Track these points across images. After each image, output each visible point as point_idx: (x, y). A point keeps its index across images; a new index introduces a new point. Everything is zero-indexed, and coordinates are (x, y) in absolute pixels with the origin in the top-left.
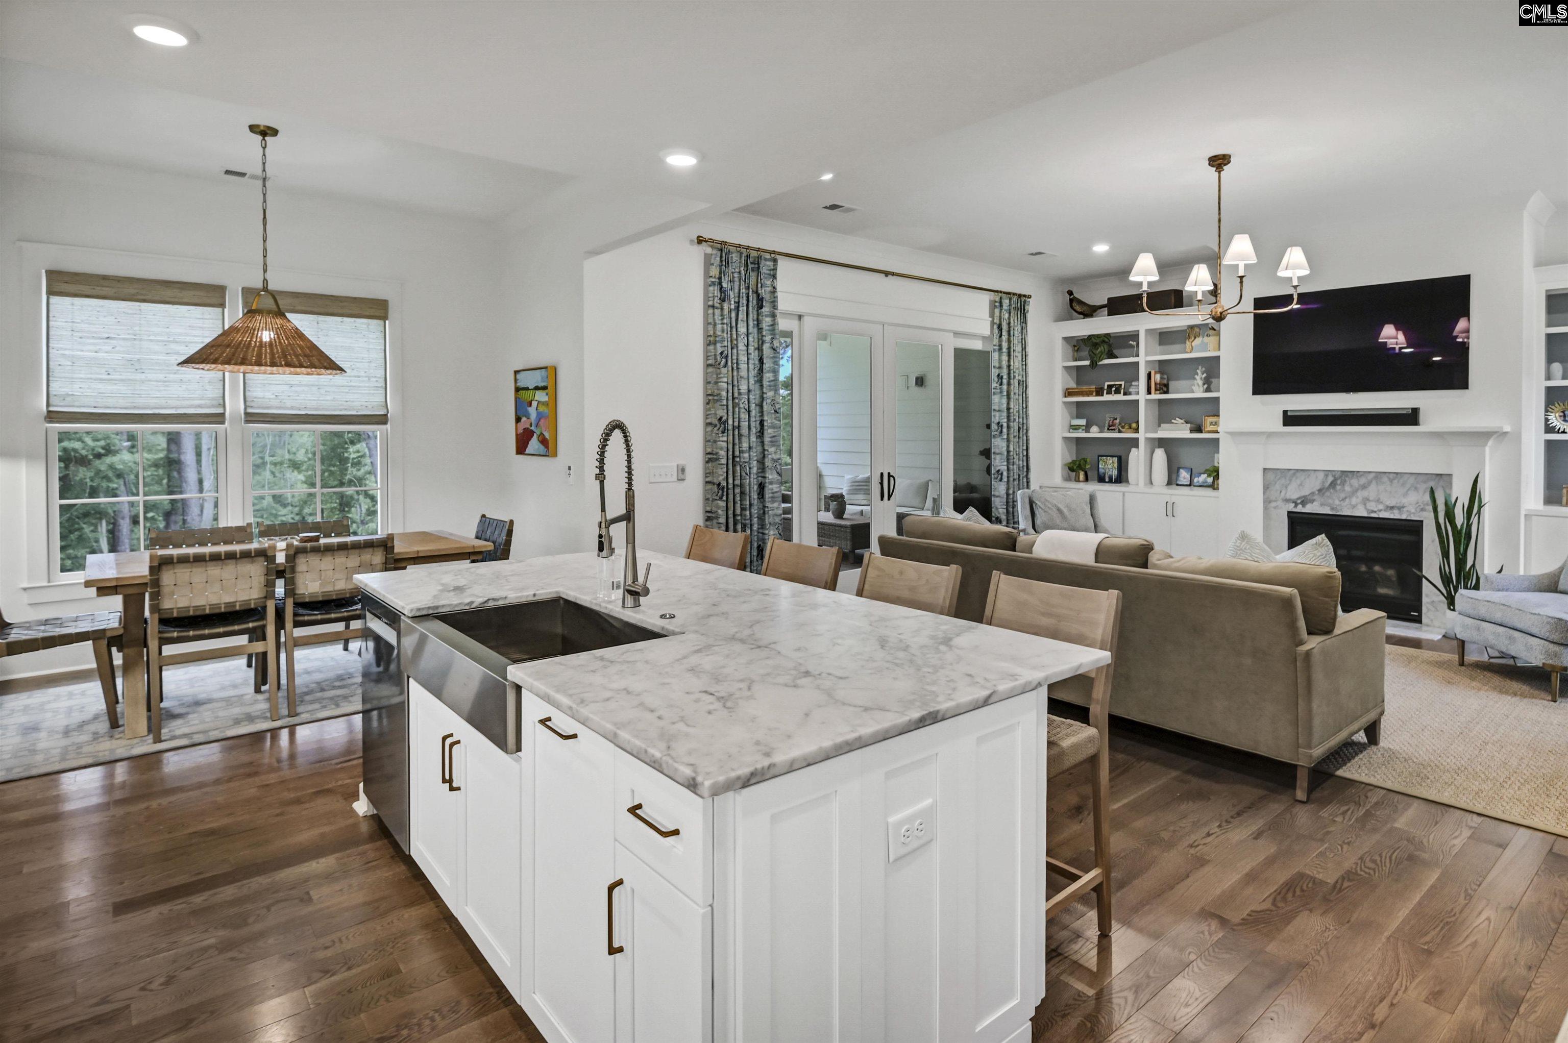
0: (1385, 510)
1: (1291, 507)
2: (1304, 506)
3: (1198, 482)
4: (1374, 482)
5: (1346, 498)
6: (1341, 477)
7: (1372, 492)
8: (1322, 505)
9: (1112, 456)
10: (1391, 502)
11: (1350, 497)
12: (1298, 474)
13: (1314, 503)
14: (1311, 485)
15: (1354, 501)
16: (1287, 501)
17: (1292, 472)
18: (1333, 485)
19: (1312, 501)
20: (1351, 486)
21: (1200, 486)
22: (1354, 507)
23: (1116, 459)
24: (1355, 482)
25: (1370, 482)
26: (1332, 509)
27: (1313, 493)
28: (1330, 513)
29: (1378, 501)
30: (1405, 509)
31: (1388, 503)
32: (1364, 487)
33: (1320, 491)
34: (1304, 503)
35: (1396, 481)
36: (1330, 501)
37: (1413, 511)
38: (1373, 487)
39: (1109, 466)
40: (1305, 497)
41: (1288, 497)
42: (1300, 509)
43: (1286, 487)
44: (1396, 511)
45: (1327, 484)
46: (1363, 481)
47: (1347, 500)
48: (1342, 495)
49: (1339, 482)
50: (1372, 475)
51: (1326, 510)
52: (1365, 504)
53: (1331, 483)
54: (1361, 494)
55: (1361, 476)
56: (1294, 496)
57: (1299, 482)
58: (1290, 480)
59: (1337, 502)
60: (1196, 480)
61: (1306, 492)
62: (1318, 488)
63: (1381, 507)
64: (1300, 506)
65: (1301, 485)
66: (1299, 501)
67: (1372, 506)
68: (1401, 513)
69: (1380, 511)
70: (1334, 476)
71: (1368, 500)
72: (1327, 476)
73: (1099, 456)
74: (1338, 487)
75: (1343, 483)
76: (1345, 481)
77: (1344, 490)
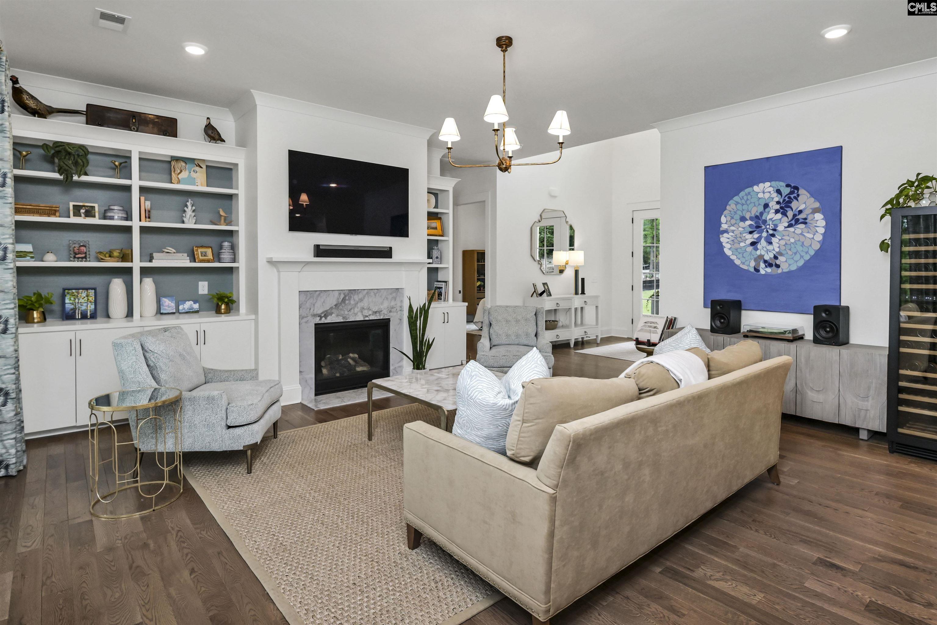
0: (373, 315)
1: (317, 320)
2: (326, 318)
3: (184, 309)
4: (367, 296)
5: (351, 309)
6: (348, 294)
7: (365, 304)
8: (337, 316)
9: (87, 289)
10: (375, 309)
11: (354, 308)
12: (322, 294)
13: (333, 315)
14: (331, 301)
15: (356, 310)
16: (314, 315)
17: (318, 293)
18: (344, 300)
19: (331, 314)
20: (354, 300)
21: (187, 313)
22: (356, 314)
23: (92, 292)
24: (356, 297)
25: (364, 297)
26: (344, 318)
27: (331, 308)
28: (342, 321)
29: (369, 309)
30: (382, 312)
31: (374, 310)
32: (361, 300)
33: (336, 305)
34: (326, 316)
35: (377, 295)
36: (342, 312)
37: (386, 313)
38: (366, 300)
39: (81, 300)
40: (326, 311)
41: (315, 312)
42: (324, 321)
43: (314, 305)
44: (378, 314)
45: (340, 300)
46: (361, 296)
47: (352, 310)
48: (349, 307)
49: (347, 298)
50: (366, 291)
51: (340, 320)
52: (362, 312)
53: (343, 299)
54: (360, 305)
55: (360, 292)
56: (319, 312)
57: (322, 300)
58: (317, 299)
59: (346, 312)
60: (181, 307)
61: (327, 307)
62: (335, 303)
63: (370, 313)
64: (323, 318)
65: (324, 302)
66: (323, 315)
67: (366, 313)
68: (380, 315)
69: (370, 315)
70: (344, 294)
71: (363, 308)
72: (340, 294)
73: (64, 290)
74: (347, 302)
75: (349, 300)
76: (351, 297)
77: (350, 304)
